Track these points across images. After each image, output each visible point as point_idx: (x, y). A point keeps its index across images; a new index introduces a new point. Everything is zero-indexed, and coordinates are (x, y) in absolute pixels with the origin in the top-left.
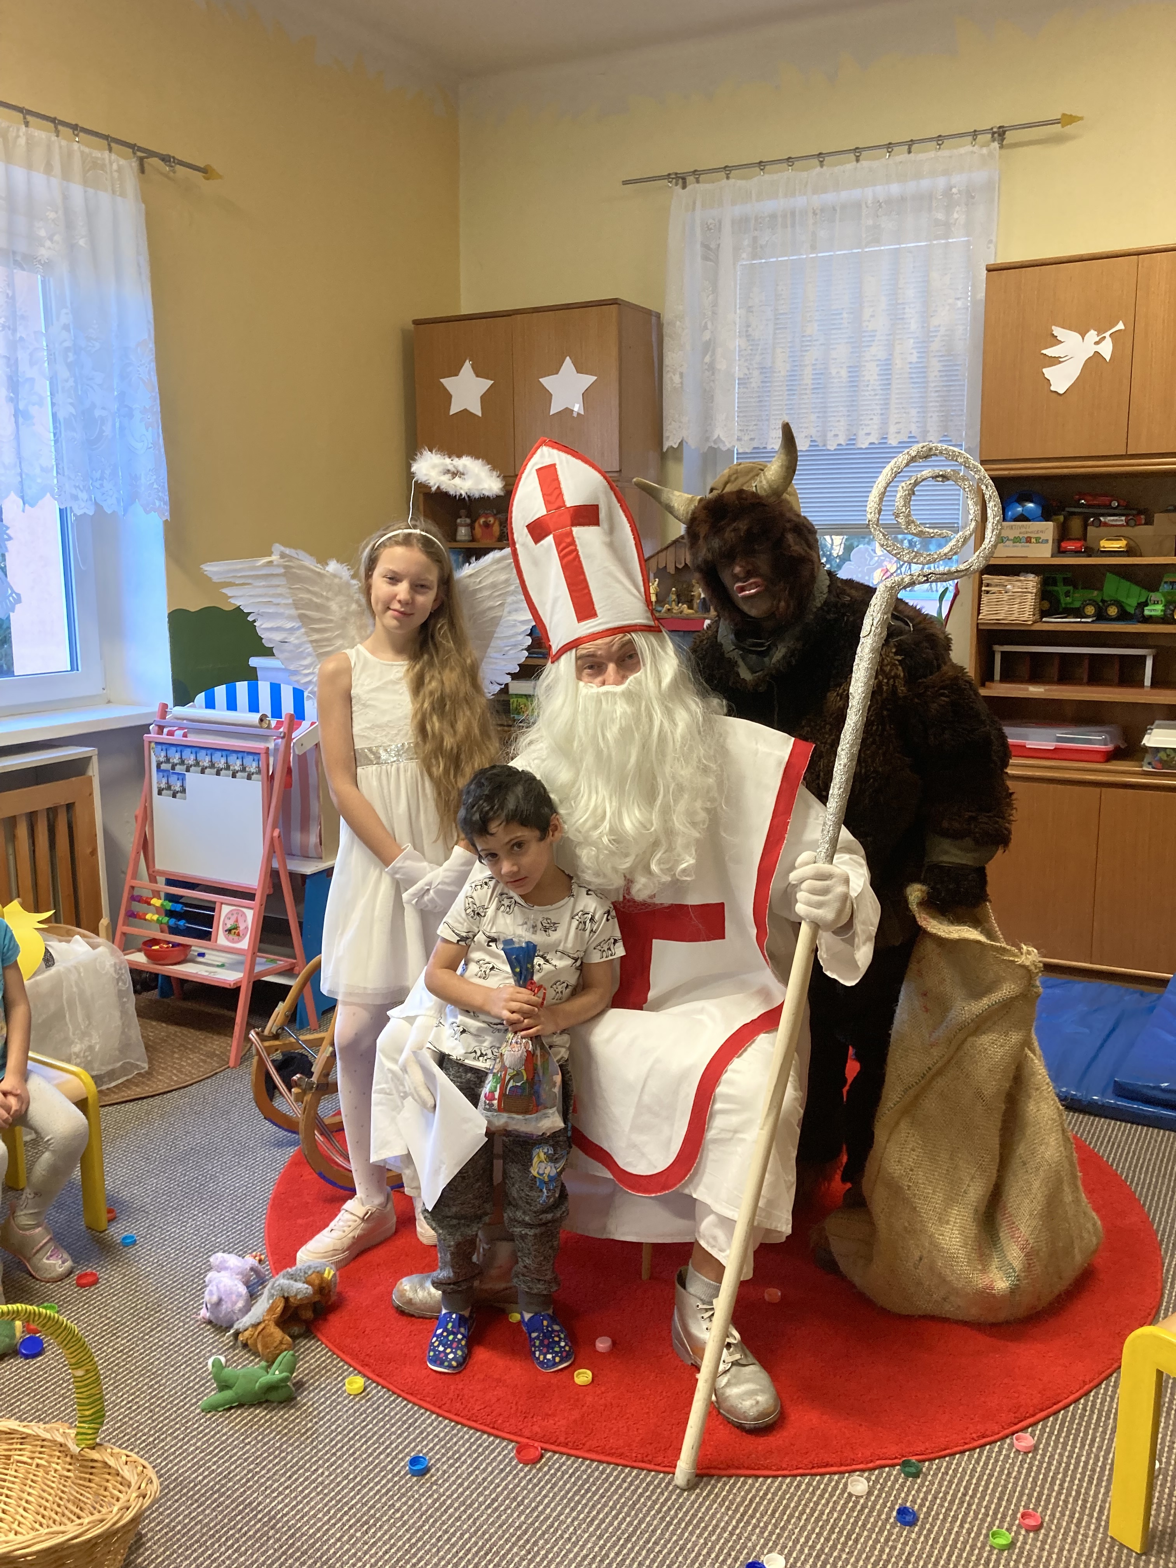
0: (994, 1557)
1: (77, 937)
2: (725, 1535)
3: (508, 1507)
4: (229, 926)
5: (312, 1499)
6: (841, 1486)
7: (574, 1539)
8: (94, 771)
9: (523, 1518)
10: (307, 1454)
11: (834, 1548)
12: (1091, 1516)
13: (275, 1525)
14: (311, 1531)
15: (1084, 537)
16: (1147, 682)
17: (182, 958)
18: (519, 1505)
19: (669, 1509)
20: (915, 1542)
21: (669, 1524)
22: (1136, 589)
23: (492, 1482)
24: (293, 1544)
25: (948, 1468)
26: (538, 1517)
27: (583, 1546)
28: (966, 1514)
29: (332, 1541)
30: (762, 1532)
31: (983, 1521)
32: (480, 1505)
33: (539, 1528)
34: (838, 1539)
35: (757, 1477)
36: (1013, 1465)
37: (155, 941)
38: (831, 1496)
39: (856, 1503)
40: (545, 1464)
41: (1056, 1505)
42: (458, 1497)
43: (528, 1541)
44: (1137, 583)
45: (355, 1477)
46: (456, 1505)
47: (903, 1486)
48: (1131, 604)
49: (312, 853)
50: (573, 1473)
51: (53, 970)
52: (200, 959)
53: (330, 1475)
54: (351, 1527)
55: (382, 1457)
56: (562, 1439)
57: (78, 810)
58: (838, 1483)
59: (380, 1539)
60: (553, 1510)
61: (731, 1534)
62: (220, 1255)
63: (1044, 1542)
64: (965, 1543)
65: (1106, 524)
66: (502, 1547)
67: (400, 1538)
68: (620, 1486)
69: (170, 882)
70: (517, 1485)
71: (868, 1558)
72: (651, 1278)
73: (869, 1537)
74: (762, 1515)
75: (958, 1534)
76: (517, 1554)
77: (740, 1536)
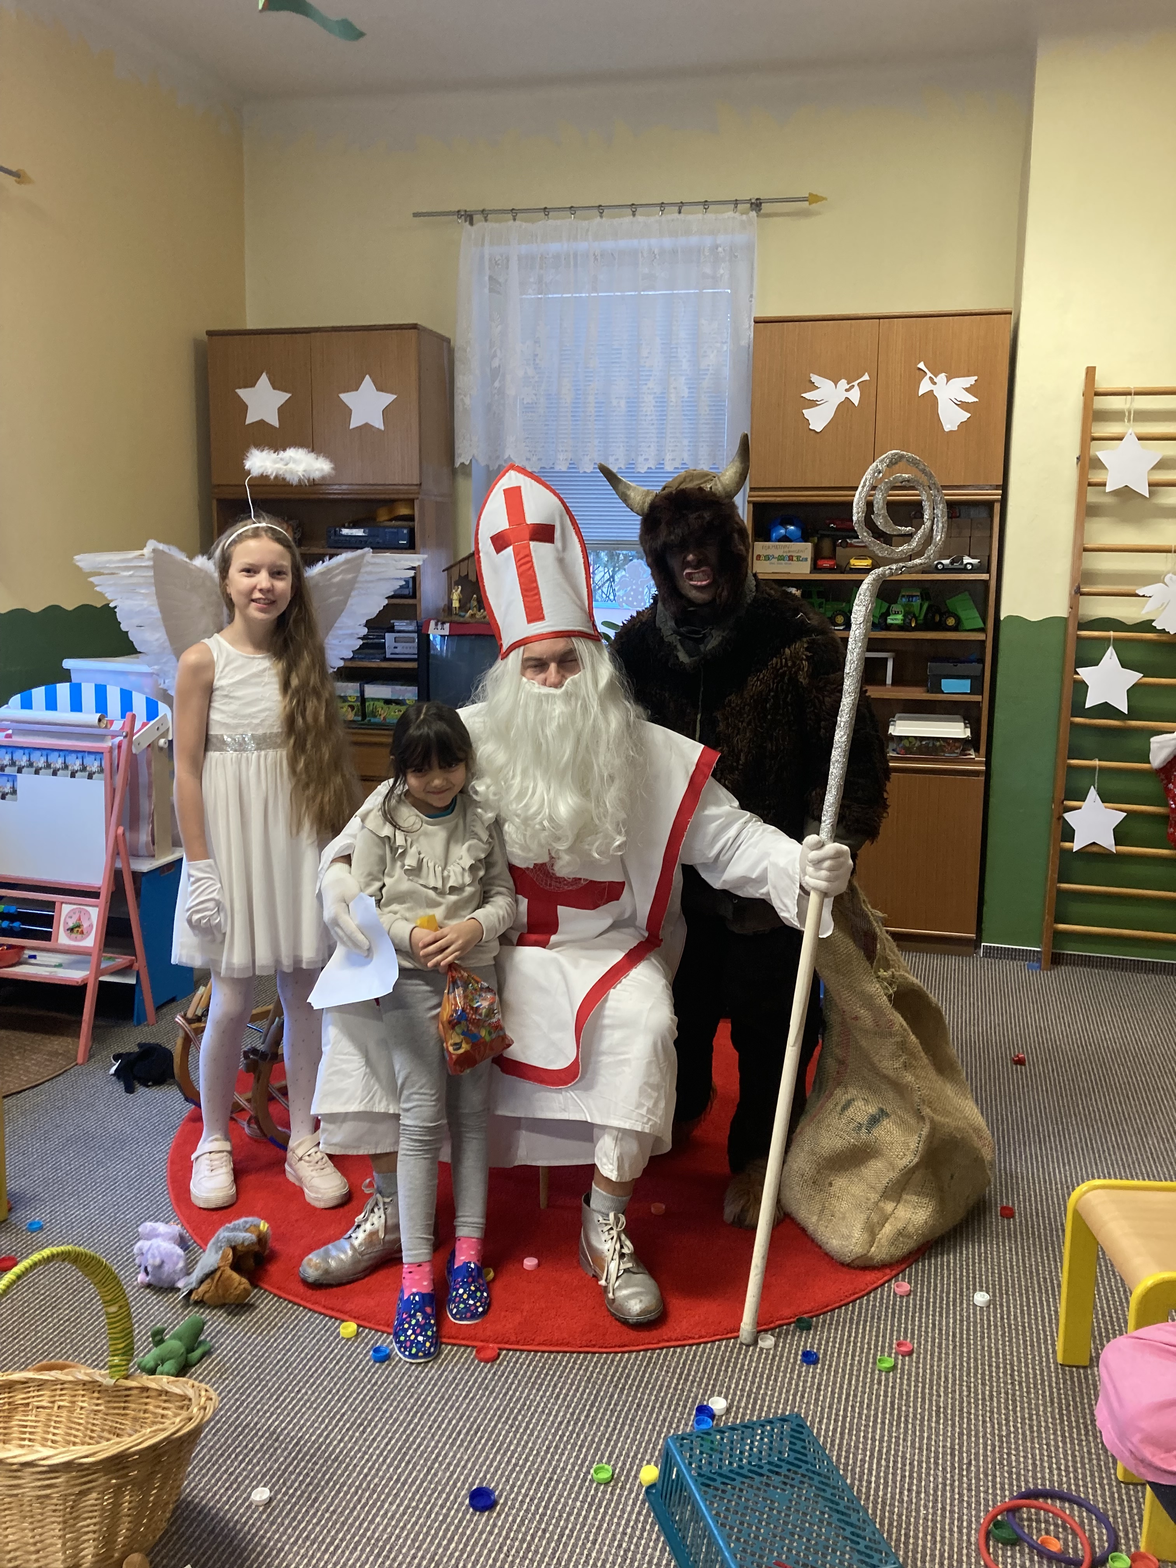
0: (883, 1378)
2: (671, 1391)
3: (483, 1396)
4: (71, 925)
5: (304, 1414)
7: (547, 1411)
9: (498, 1402)
10: (286, 1379)
11: (759, 1387)
12: (947, 1339)
13: (278, 1438)
14: (313, 1438)
15: (833, 557)
16: (889, 680)
17: (16, 960)
18: (491, 1393)
19: (619, 1379)
20: (821, 1375)
21: (623, 1389)
23: (462, 1379)
24: (300, 1450)
25: (831, 1320)
26: (511, 1399)
27: (556, 1416)
28: (854, 1351)
29: (335, 1443)
30: (699, 1385)
31: (868, 1353)
32: (458, 1397)
33: (514, 1408)
34: (761, 1381)
35: (684, 1346)
36: (880, 1314)
39: (768, 1354)
40: (503, 1360)
41: (920, 1336)
42: (436, 1395)
43: (508, 1418)
45: (338, 1391)
46: (436, 1400)
47: (800, 1337)
49: (143, 851)
50: (530, 1363)
52: (33, 961)
53: (314, 1393)
54: (348, 1430)
55: (356, 1373)
56: (513, 1338)
59: (378, 1434)
60: (522, 1392)
61: (675, 1389)
62: (148, 1224)
63: (918, 1362)
64: (859, 1370)
65: (851, 545)
66: (488, 1425)
67: (396, 1432)
68: (572, 1368)
70: (485, 1378)
71: (788, 1391)
72: (548, 1206)
73: (784, 1376)
74: (696, 1373)
75: (852, 1365)
76: (502, 1429)
77: (683, 1390)
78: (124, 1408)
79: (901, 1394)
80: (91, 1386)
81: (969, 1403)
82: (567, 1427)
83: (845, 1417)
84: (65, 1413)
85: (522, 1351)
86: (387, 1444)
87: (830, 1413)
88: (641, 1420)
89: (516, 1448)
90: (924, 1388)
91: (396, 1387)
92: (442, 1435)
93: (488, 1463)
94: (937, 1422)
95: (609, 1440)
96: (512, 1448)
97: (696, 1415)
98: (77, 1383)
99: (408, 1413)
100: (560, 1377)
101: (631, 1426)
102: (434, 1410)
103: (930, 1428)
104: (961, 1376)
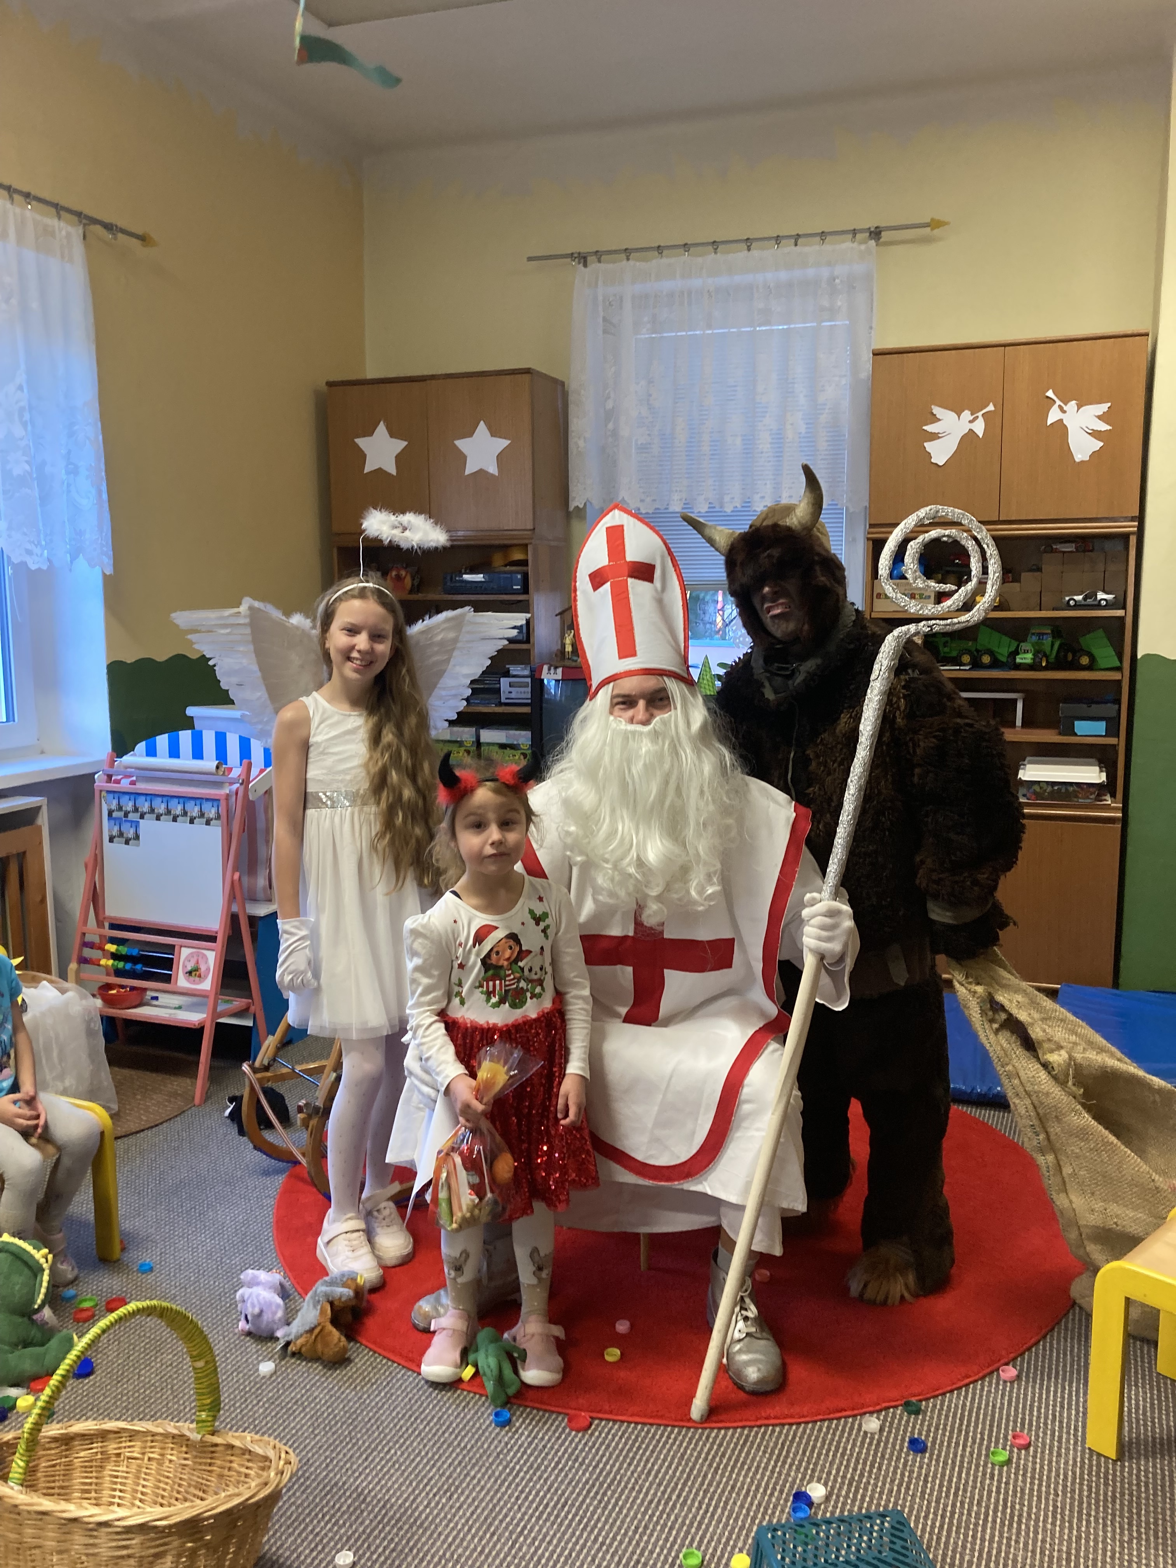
0: (996, 1472)
1: (47, 983)
2: (768, 1473)
3: (572, 1467)
4: (190, 968)
5: (392, 1476)
6: (856, 1426)
7: (637, 1488)
8: (43, 820)
9: (587, 1475)
11: (862, 1475)
12: (1068, 1433)
13: (365, 1499)
16: (1019, 722)
17: (139, 1001)
18: (581, 1464)
19: (714, 1457)
20: (929, 1465)
21: (717, 1468)
22: (1006, 640)
23: (552, 1448)
24: (386, 1514)
25: (942, 1405)
26: (601, 1473)
27: (647, 1494)
28: (966, 1440)
30: (798, 1469)
31: (981, 1444)
32: (547, 1467)
34: (864, 1469)
35: (783, 1425)
36: (995, 1399)
37: (108, 986)
38: (850, 1434)
39: (872, 1439)
40: (595, 1430)
41: (1038, 1427)
42: (525, 1463)
43: (597, 1493)
44: (1006, 634)
45: (427, 1453)
46: (525, 1469)
47: (908, 1422)
48: (1003, 653)
49: (261, 896)
50: (623, 1435)
52: (155, 1002)
53: (403, 1453)
54: (435, 1495)
55: (446, 1435)
56: (606, 1407)
57: (29, 856)
58: (853, 1424)
59: (464, 1502)
60: (613, 1466)
61: (773, 1472)
62: (250, 1271)
63: (1035, 1457)
64: (970, 1463)
66: (576, 1499)
67: (482, 1500)
68: (666, 1442)
69: (113, 926)
70: (576, 1448)
71: (892, 1481)
72: (650, 1268)
73: (889, 1464)
74: (795, 1455)
75: (962, 1456)
76: (590, 1504)
77: (780, 1473)
78: (210, 1465)
79: (1015, 1491)
80: (180, 1439)
81: (1089, 1504)
82: (657, 1507)
83: (953, 1513)
84: (154, 1465)
85: (615, 1421)
86: (472, 1513)
87: (937, 1508)
88: (735, 1503)
89: (604, 1526)
90: (1040, 1485)
91: (485, 1452)
92: (529, 1507)
93: (574, 1540)
94: (1054, 1524)
95: (700, 1524)
96: (599, 1525)
97: (793, 1502)
98: (166, 1435)
99: (496, 1481)
100: (653, 1452)
101: (724, 1508)
102: (523, 1479)
103: (1045, 1530)
104: (1082, 1473)
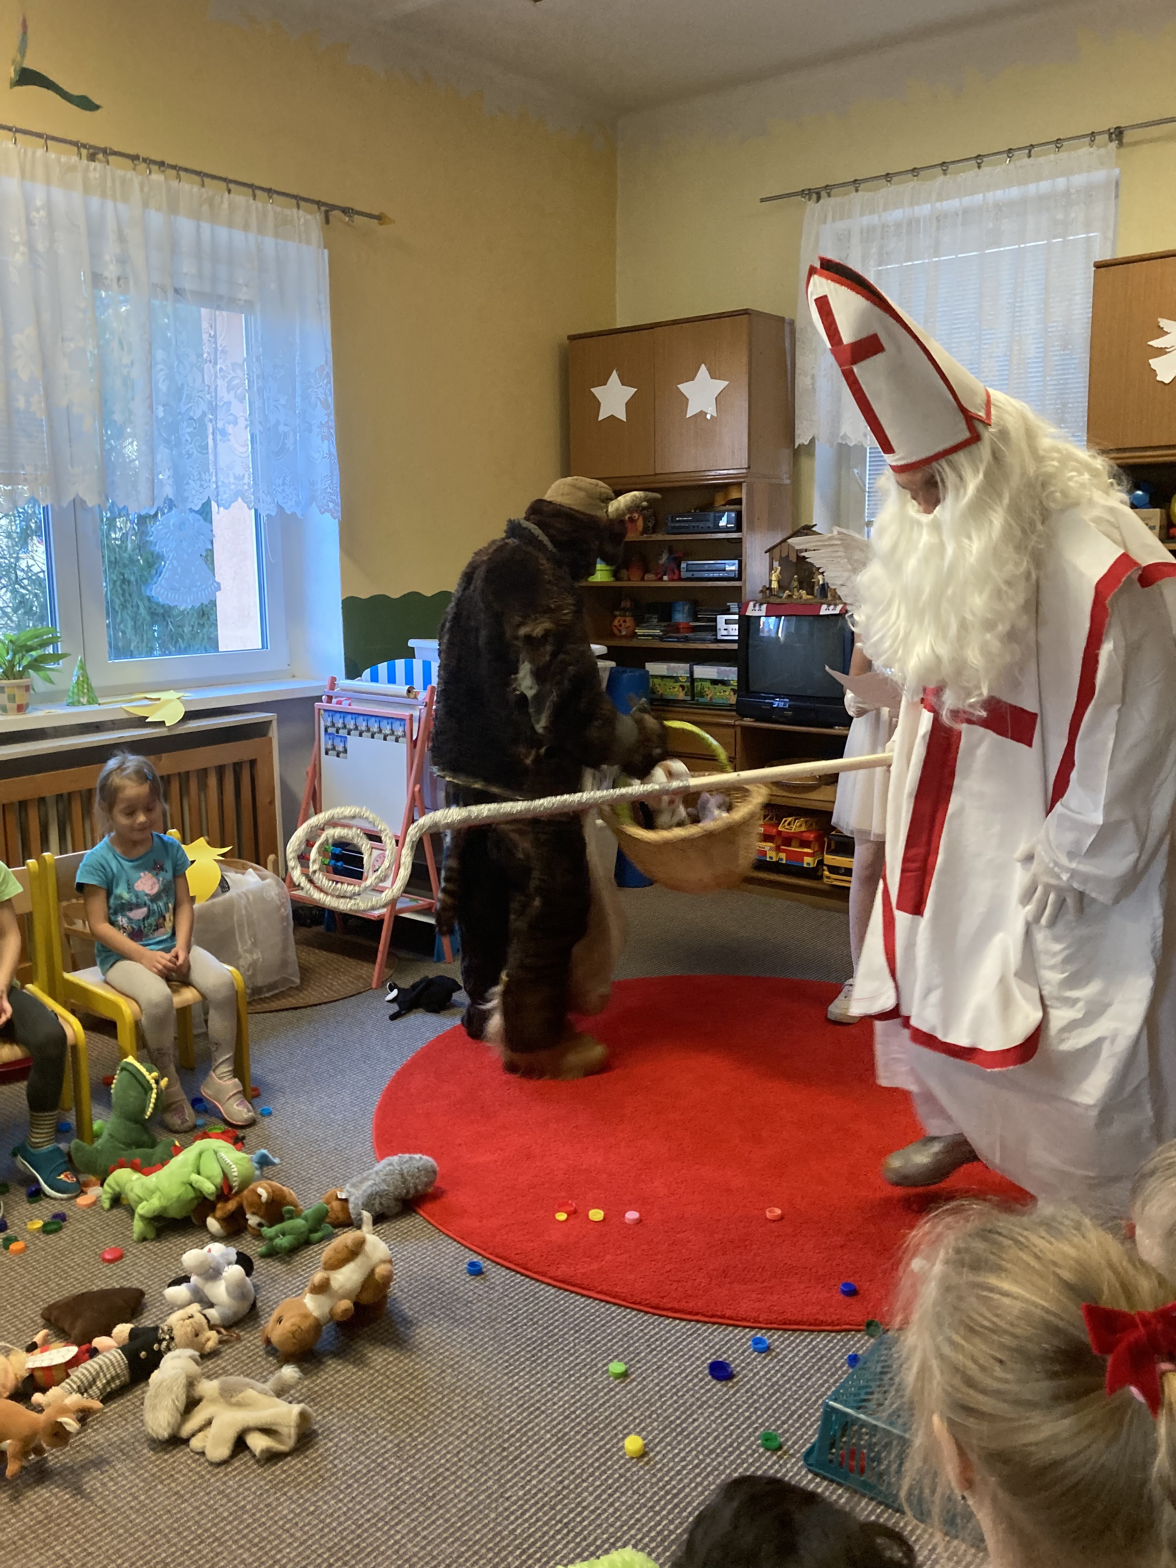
1: (251, 870)
8: (274, 732)
27: (578, 1357)
32: (503, 1320)
33: (545, 1341)
34: (793, 1376)
35: (737, 1326)
43: (534, 1349)
50: (584, 1307)
51: (228, 895)
57: (259, 766)
88: (653, 1380)
89: (524, 1376)
92: (470, 1348)
93: (493, 1380)
96: (521, 1374)
102: (477, 1325)
